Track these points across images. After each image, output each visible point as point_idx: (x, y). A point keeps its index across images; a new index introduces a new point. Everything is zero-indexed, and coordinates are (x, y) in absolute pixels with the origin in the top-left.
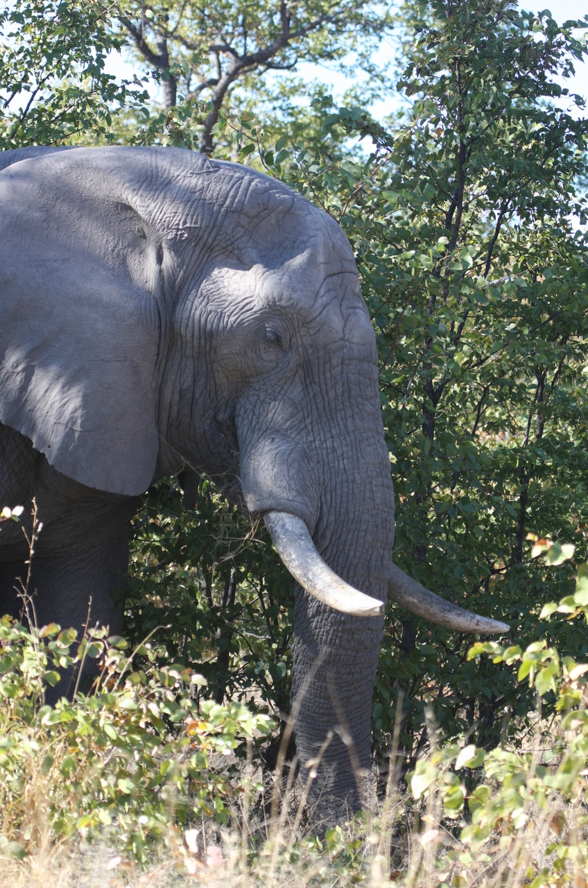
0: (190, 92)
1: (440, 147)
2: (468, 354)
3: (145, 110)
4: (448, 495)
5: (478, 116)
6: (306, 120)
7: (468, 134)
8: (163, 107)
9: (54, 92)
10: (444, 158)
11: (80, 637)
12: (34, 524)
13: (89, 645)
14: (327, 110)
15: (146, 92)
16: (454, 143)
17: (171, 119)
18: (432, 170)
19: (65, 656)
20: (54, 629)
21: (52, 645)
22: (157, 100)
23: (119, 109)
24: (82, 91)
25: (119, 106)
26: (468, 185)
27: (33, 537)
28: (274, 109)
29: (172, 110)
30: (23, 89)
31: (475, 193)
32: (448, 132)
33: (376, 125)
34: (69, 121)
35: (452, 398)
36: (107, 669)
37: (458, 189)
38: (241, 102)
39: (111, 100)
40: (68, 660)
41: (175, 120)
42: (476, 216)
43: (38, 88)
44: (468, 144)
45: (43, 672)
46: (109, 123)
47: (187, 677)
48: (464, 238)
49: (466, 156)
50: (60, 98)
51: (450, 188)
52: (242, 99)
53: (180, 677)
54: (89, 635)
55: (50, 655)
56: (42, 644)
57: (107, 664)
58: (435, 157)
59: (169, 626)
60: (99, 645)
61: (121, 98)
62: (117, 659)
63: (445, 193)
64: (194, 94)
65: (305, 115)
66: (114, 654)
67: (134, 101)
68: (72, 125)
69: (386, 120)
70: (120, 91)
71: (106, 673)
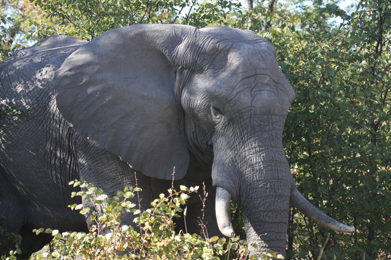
0: (259, 3)
1: (371, 18)
2: (389, 108)
3: (240, 11)
4: (384, 170)
5: (387, 4)
6: (311, 11)
7: (383, 12)
8: (248, 10)
9: (200, 6)
10: (373, 23)
11: (227, 241)
12: (204, 193)
13: (231, 244)
14: (320, 6)
15: (240, 3)
16: (377, 16)
17: (251, 14)
18: (368, 28)
19: (221, 250)
20: (216, 238)
21: (215, 246)
22: (245, 7)
23: (229, 12)
24: (212, 5)
25: (229, 10)
26: (384, 34)
27: (204, 199)
28: (297, 7)
30: (186, 6)
31: (388, 37)
32: (374, 11)
33: (342, 11)
34: (207, 18)
35: (383, 128)
36: (240, 255)
37: (380, 36)
38: (282, 5)
39: (225, 8)
40: (223, 252)
41: (253, 14)
42: (389, 47)
43: (193, 5)
44: (383, 16)
45: (212, 258)
46: (225, 18)
47: (275, 256)
49: (383, 21)
50: (203, 9)
51: (377, 36)
52: (282, 4)
53: (272, 256)
54: (231, 240)
55: (215, 250)
56: (211, 245)
57: (240, 252)
58: (369, 23)
59: (266, 234)
60: (236, 244)
61: (229, 7)
62: (244, 250)
63: (375, 38)
64: (261, 3)
65: (310, 9)
66: (242, 248)
67: (235, 8)
68: (209, 20)
69: (346, 9)
70: (229, 3)
71: (240, 256)
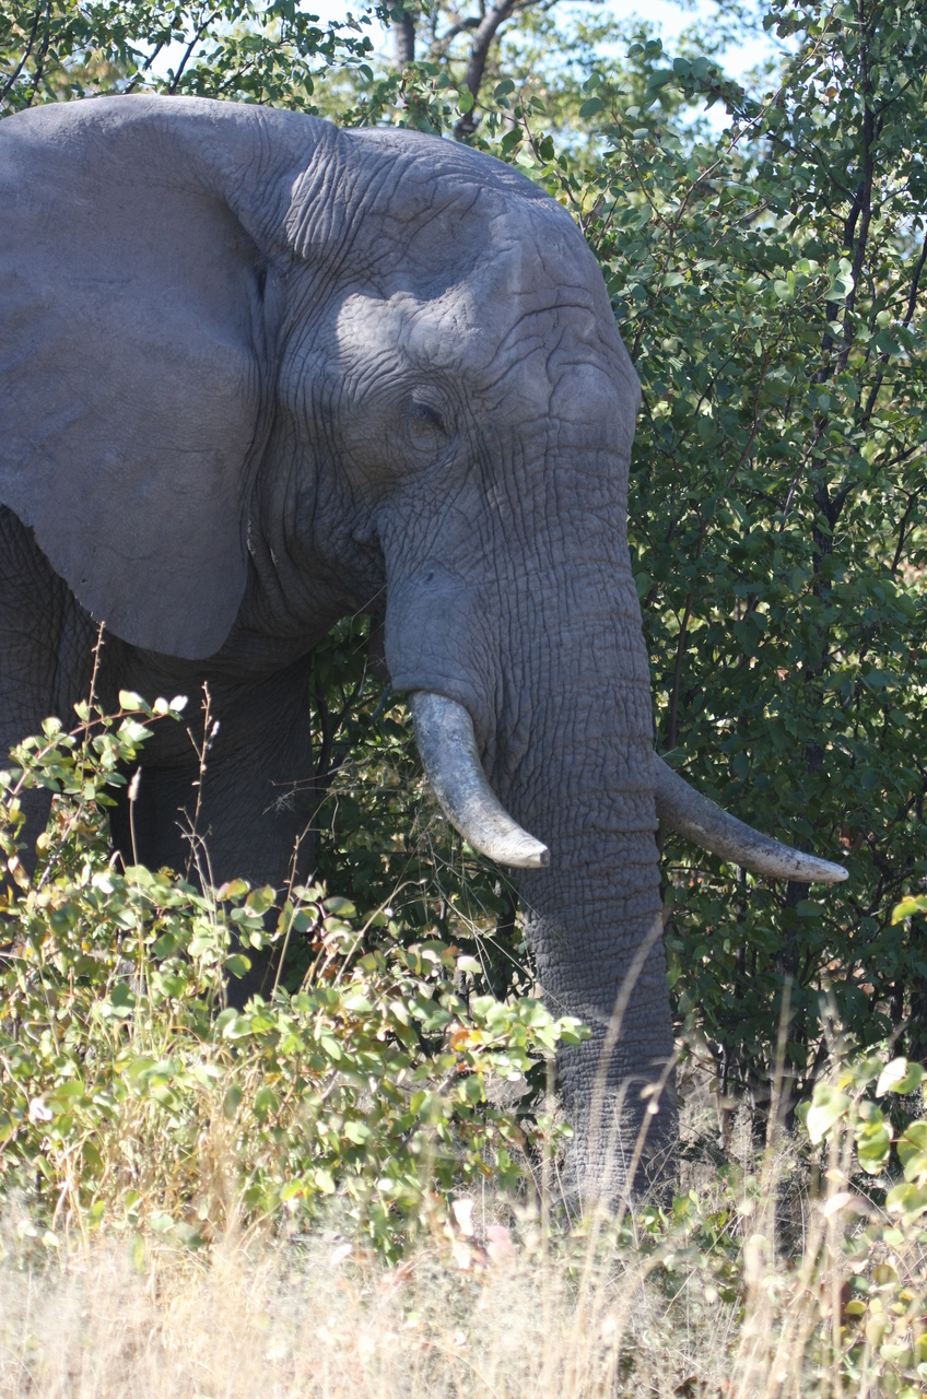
0: (436, 40)
1: (833, 116)
2: (884, 443)
3: (365, 69)
4: (855, 666)
5: (893, 68)
6: (620, 81)
7: (877, 97)
8: (395, 63)
9: (222, 43)
10: (840, 134)
11: (281, 899)
12: (207, 724)
13: (296, 912)
14: (653, 63)
15: (367, 40)
16: (855, 111)
17: (407, 80)
18: (821, 154)
19: (257, 930)
20: (240, 887)
21: (236, 914)
22: (385, 53)
23: (324, 68)
24: (266, 41)
25: (325, 64)
26: (879, 176)
27: (205, 744)
28: (570, 63)
29: (410, 68)
30: (173, 40)
31: (890, 189)
32: (846, 93)
33: (731, 85)
34: (247, 88)
35: (858, 514)
36: (325, 951)
37: (863, 184)
38: (517, 54)
39: (312, 54)
40: (263, 938)
41: (413, 82)
42: (893, 226)
43: (197, 38)
44: (878, 111)
45: (223, 957)
46: (310, 90)
47: (451, 961)
48: (874, 261)
49: (875, 131)
50: (232, 53)
51: (851, 182)
52: (519, 49)
53: (439, 960)
54: (296, 897)
55: (234, 929)
56: (222, 911)
57: (326, 942)
58: (826, 133)
59: (423, 881)
60: (310, 911)
61: (328, 50)
62: (340, 933)
63: (843, 190)
64: (443, 42)
65: (618, 72)
66: (334, 927)
67: (348, 55)
68: (252, 94)
69: (747, 77)
70: (326, 39)
71: (324, 956)
